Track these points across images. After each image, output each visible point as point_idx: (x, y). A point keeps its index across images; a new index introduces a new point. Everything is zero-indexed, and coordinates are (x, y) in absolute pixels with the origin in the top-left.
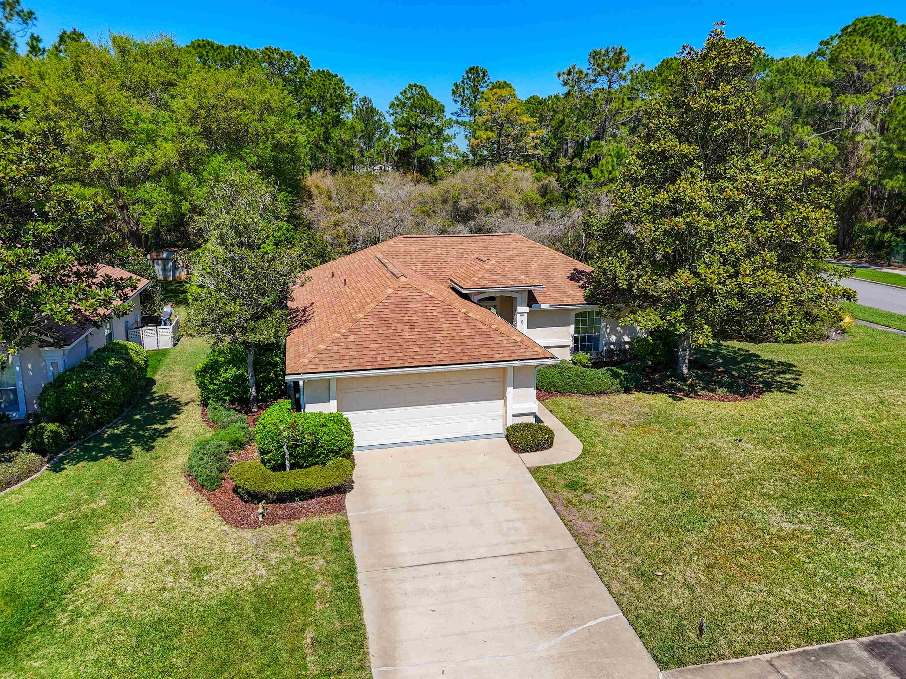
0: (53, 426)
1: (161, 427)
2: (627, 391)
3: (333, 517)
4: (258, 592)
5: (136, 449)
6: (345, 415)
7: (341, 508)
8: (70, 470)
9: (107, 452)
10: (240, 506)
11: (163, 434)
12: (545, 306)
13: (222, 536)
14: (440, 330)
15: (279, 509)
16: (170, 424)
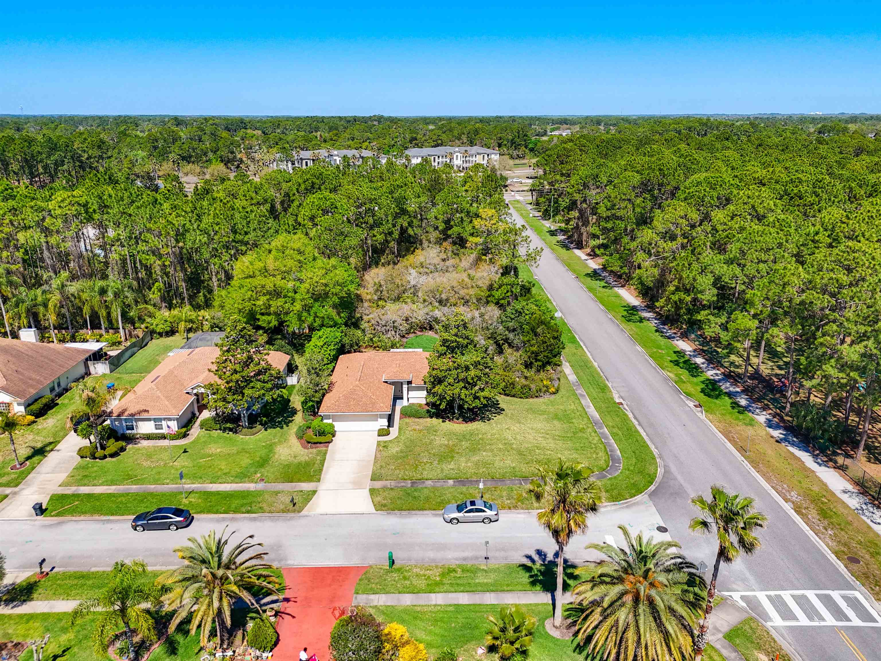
0: (265, 419)
1: (291, 419)
2: (432, 417)
3: (325, 449)
4: (306, 462)
5: (284, 426)
6: (334, 423)
7: (327, 447)
8: (269, 431)
9: (277, 426)
10: (306, 444)
11: (291, 421)
12: (413, 385)
13: (301, 450)
14: (361, 401)
15: (314, 446)
16: (294, 418)
